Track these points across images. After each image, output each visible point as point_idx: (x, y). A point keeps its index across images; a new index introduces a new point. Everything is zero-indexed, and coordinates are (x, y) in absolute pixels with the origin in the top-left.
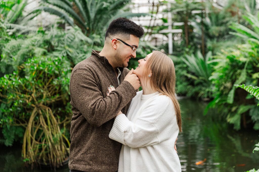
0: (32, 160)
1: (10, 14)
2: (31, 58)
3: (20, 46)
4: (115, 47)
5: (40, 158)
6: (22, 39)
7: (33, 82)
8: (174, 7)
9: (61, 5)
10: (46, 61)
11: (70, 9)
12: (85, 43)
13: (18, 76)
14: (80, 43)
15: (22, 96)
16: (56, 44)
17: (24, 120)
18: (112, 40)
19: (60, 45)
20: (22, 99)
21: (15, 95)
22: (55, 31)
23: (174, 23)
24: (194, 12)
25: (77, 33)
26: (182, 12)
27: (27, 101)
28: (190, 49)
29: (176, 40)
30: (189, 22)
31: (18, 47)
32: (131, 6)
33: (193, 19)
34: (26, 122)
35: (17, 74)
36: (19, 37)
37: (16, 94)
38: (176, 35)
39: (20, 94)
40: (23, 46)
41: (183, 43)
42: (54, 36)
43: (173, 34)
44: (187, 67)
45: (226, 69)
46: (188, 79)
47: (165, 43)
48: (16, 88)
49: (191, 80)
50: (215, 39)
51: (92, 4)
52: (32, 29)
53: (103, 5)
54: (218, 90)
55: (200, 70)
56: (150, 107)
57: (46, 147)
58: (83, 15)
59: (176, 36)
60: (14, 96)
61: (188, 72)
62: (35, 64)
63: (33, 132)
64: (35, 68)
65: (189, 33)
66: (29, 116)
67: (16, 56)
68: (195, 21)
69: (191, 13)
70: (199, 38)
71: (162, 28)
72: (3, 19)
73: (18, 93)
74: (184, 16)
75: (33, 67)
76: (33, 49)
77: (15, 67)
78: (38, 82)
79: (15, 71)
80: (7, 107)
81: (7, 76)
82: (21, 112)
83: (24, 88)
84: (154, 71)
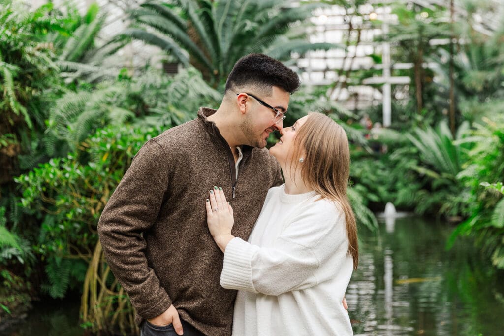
0: (98, 326)
1: (70, 44)
2: (102, 127)
3: (84, 105)
4: (243, 109)
5: (113, 322)
6: (89, 91)
7: (103, 174)
8: (395, 33)
9: (165, 26)
10: (131, 135)
11: (182, 35)
12: (208, 100)
13: (76, 163)
14: (197, 101)
15: (83, 200)
16: (153, 102)
17: (86, 248)
18: (237, 95)
19: (160, 104)
20: (82, 206)
21: (70, 199)
22: (155, 77)
23: (394, 63)
24: (434, 42)
25: (192, 80)
26: (411, 41)
27: (93, 211)
28: (426, 116)
29: (400, 99)
30: (425, 61)
31: (79, 106)
32: (309, 30)
33: (433, 55)
34: (89, 251)
35: (75, 158)
36: (84, 87)
37: (73, 197)
38: (400, 88)
39: (79, 196)
40: (88, 104)
41: (412, 105)
42: (148, 86)
43: (393, 87)
44: (419, 153)
45: (493, 157)
46: (419, 178)
47: (376, 104)
48: (73, 185)
49: (426, 180)
50: (477, 98)
51: (225, 25)
52: (108, 72)
53: (245, 25)
54: (476, 201)
55: (445, 159)
56: (306, 219)
57: (125, 301)
58: (206, 46)
59: (398, 90)
60: (67, 200)
61: (420, 163)
62: (109, 140)
63: (103, 271)
64: (108, 146)
65: (423, 85)
66: (96, 240)
67: (76, 124)
68: (435, 61)
69: (428, 45)
70: (445, 95)
71: (369, 74)
72: (56, 52)
73: (75, 194)
74: (415, 50)
75: (104, 144)
76: (107, 111)
77: (72, 144)
78: (113, 173)
79: (72, 152)
80: (56, 222)
81: (55, 163)
82: (81, 232)
83: (87, 185)
84: (310, 151)
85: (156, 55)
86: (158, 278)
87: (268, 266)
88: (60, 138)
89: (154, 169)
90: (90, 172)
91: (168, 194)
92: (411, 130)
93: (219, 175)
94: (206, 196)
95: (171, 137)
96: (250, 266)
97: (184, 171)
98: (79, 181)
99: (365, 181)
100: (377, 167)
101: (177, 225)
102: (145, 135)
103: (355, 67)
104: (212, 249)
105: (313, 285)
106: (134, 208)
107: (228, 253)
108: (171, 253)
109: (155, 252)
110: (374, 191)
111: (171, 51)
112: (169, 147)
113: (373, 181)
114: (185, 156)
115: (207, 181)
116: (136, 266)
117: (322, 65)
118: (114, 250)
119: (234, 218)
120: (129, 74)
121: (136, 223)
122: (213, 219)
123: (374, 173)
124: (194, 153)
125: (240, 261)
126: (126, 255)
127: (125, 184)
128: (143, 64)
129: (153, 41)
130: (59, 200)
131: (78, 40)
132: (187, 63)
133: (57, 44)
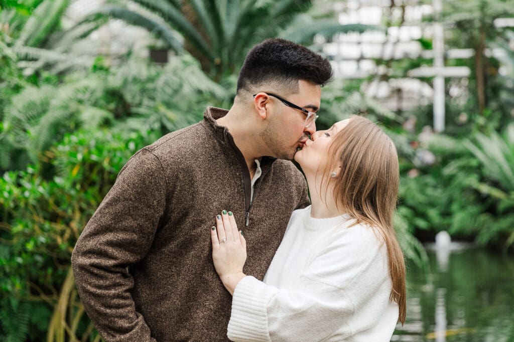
1: (30, 24)
2: (71, 132)
3: (48, 104)
4: (263, 114)
6: (55, 85)
7: (73, 192)
8: (448, 9)
9: (152, 2)
10: (108, 142)
11: (175, 13)
12: (208, 97)
13: (37, 177)
14: (194, 98)
15: (47, 225)
16: (137, 99)
17: (51, 287)
18: (254, 95)
19: (146, 102)
20: (46, 234)
21: (30, 225)
22: (139, 68)
23: (448, 50)
24: (500, 23)
25: (187, 71)
26: (470, 22)
27: (59, 240)
28: (489, 119)
29: (456, 97)
30: (488, 47)
31: (42, 105)
32: (338, 6)
33: (499, 40)
34: (55, 292)
35: (36, 172)
36: (48, 81)
37: (33, 222)
38: (456, 83)
39: (41, 220)
40: (54, 102)
41: (472, 104)
42: (130, 79)
43: (448, 80)
44: (480, 167)
46: (481, 199)
47: (425, 103)
48: (34, 207)
49: (490, 201)
52: (79, 61)
56: (337, 250)
58: (206, 27)
59: (454, 85)
60: (26, 226)
61: (482, 179)
62: (81, 148)
63: (71, 317)
64: (80, 157)
65: (486, 79)
66: (63, 278)
67: (37, 128)
68: (501, 46)
69: (492, 26)
71: (416, 64)
72: (11, 36)
73: (36, 218)
74: (476, 33)
75: (74, 154)
76: (78, 112)
77: (33, 153)
78: (86, 192)
79: (32, 165)
80: (12, 255)
81: (11, 177)
82: (44, 267)
83: (52, 207)
84: (348, 166)
85: (140, 39)
86: (149, 326)
87: (290, 314)
88: (17, 146)
89: (147, 188)
90: (55, 190)
91: (164, 220)
92: (471, 136)
93: (229, 196)
94: (212, 223)
95: (170, 147)
96: (266, 314)
97: (186, 191)
98: (42, 202)
99: (411, 202)
100: (426, 185)
101: (175, 260)
102: (127, 143)
103: (398, 54)
104: (218, 291)
105: (346, 337)
106: (121, 236)
107: (237, 296)
108: (166, 295)
109: (145, 293)
110: (423, 216)
111: (160, 34)
112: (168, 158)
113: (421, 203)
114: (188, 171)
115: (214, 204)
116: (121, 311)
117: (354, 52)
118: (93, 290)
119: (247, 251)
120: (106, 63)
121: (122, 256)
122: (219, 253)
123: (422, 191)
124: (200, 168)
125: (252, 307)
126: (109, 296)
127: (109, 205)
128: (124, 51)
129: (137, 21)
130: (16, 225)
131: (41, 20)
132: (181, 50)
133: (14, 24)
